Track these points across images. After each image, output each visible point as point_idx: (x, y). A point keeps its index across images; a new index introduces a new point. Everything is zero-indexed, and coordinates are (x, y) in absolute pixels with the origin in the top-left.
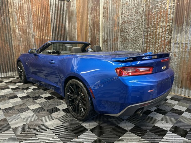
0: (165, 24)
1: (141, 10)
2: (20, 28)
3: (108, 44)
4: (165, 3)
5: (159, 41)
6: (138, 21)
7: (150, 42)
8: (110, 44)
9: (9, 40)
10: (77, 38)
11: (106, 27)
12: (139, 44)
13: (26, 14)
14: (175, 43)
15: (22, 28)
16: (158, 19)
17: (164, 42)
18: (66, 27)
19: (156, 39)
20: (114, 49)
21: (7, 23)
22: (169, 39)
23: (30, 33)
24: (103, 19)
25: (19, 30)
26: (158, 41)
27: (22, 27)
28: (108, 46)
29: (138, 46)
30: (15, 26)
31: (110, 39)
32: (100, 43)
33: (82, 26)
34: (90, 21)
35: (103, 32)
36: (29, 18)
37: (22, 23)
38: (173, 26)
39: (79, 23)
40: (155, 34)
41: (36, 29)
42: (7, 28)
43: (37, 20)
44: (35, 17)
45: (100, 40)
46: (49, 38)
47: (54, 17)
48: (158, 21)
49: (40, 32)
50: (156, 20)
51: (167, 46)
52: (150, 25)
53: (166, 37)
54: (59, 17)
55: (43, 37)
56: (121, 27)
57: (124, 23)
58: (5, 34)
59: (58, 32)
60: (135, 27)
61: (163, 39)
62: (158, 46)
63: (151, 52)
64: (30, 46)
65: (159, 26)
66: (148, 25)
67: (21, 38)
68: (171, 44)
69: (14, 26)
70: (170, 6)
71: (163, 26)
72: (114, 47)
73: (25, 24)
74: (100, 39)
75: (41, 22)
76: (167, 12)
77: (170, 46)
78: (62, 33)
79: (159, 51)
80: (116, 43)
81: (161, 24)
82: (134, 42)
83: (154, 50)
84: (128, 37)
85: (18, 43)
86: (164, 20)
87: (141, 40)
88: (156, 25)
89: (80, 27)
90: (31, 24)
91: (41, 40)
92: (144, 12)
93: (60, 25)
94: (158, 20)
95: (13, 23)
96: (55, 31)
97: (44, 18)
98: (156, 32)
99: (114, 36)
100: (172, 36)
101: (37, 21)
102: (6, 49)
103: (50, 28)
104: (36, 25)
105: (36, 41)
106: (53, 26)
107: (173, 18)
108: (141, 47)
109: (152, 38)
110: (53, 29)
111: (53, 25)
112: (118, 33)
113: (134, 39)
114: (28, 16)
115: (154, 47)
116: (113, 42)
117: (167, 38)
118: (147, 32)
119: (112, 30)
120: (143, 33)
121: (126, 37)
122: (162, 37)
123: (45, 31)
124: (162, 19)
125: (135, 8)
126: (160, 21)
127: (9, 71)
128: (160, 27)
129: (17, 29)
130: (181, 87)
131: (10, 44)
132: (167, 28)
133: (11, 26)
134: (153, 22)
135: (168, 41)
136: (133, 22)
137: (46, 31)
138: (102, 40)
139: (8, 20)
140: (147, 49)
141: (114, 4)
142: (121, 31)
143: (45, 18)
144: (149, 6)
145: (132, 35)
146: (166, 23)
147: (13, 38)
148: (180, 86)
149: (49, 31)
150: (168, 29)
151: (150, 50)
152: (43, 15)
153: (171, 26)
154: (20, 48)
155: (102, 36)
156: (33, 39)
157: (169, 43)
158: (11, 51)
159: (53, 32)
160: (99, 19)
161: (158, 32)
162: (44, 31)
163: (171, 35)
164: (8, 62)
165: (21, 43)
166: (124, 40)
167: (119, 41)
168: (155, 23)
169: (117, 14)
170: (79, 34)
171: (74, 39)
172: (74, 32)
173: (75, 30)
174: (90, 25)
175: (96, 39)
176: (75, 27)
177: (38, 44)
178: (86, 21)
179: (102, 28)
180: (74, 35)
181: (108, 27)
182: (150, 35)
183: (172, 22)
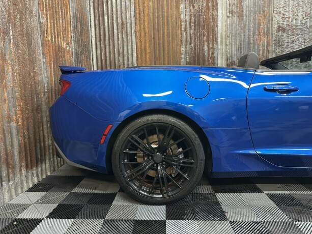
6: (310, 29)
11: (238, 33)
23: (32, 12)
24: (228, 17)
34: (185, 17)
41: (46, 5)
46: (68, 48)
49: (54, 20)
55: (59, 39)
56: (275, 37)
57: (281, 29)
59: (80, 33)
60: (304, 39)
64: (33, 64)
67: (8, 22)
91: (55, 50)
103: (70, 17)
105: (47, 50)
106: (74, 12)
111: (73, 9)
119: (253, 42)
136: (301, 30)
137: (62, 21)
142: (276, 45)
159: (74, 31)
160: (217, 15)
162: (59, 19)
169: (264, 12)
170: (145, 46)
171: (121, 61)
172: (125, 40)
173: (129, 37)
174: (186, 28)
175: (207, 59)
176: (129, 29)
177: (50, 61)
178: (172, 17)
179: (225, 35)
180: (121, 50)
181: (242, 34)
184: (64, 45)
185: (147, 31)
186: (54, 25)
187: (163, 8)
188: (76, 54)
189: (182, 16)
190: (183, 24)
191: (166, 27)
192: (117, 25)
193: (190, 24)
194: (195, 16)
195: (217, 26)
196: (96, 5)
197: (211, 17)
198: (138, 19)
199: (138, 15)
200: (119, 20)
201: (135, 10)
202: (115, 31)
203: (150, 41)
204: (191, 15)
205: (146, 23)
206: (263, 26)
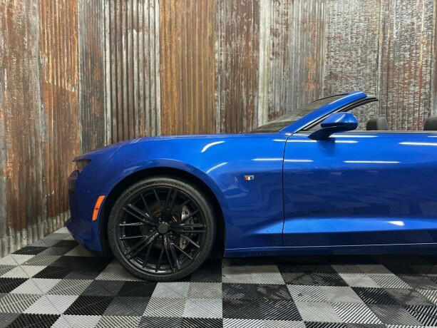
0: (419, 90)
1: (372, 57)
4: (416, 53)
5: (410, 118)
7: (392, 120)
10: (158, 102)
15: (10, 23)
16: (405, 79)
17: (419, 120)
18: (102, 62)
19: (403, 115)
23: (31, 53)
24: (271, 59)
26: (408, 118)
27: (10, 14)
32: (260, 118)
34: (220, 57)
35: (269, 93)
38: (432, 94)
39: (172, 57)
40: (401, 105)
41: (48, 43)
46: (73, 90)
48: (405, 83)
50: (403, 80)
52: (391, 88)
53: (421, 112)
55: (63, 80)
56: (326, 85)
57: (332, 76)
59: (90, 72)
64: (29, 111)
65: (407, 92)
66: (388, 88)
67: (3, 66)
70: (427, 61)
71: (416, 93)
74: (261, 108)
76: (421, 69)
81: (412, 89)
86: (416, 83)
88: (403, 89)
90: (35, 14)
91: (57, 94)
92: (380, 62)
94: (406, 81)
96: (85, 68)
97: (64, 9)
98: (403, 102)
100: (432, 111)
101: (51, 11)
104: (47, 26)
105: (46, 94)
106: (83, 47)
107: (431, 81)
109: (397, 113)
110: (82, 57)
111: (81, 44)
117: (422, 114)
118: (387, 101)
119: (298, 90)
122: (414, 112)
124: (412, 80)
125: (360, 51)
126: (410, 83)
128: (410, 94)
132: (422, 97)
134: (398, 83)
137: (68, 59)
138: (266, 111)
141: (304, 30)
144: (389, 53)
146: (420, 88)
150: (424, 99)
153: (428, 93)
159: (82, 69)
160: (258, 57)
161: (407, 102)
163: (429, 110)
168: (401, 85)
169: (313, 55)
170: (172, 89)
171: (142, 105)
172: (147, 80)
173: (152, 78)
174: (220, 70)
175: (245, 108)
176: (152, 68)
177: (50, 106)
178: (205, 56)
179: (268, 81)
180: (142, 92)
181: (288, 81)
182: (393, 107)
183: (430, 88)
184: (68, 87)
185: (174, 71)
186: (57, 65)
187: (194, 44)
188: (84, 97)
189: (217, 56)
190: (218, 65)
191: (197, 67)
192: (138, 63)
193: (226, 66)
194: (232, 56)
195: (258, 69)
196: (113, 36)
197: (251, 58)
198: (164, 57)
199: (163, 52)
200: (141, 56)
201: (160, 46)
202: (136, 69)
203: (178, 84)
204: (227, 55)
205: (173, 62)
206: (312, 71)
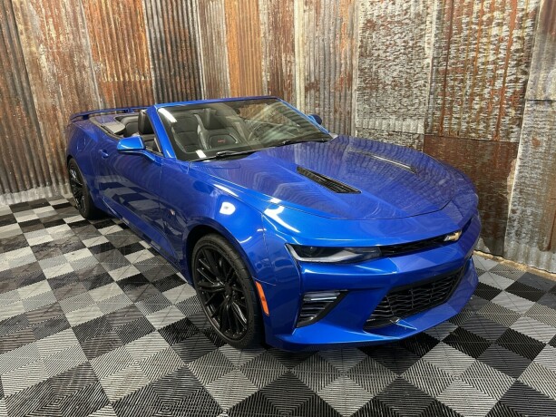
0: (508, 33)
2: (53, 52)
3: (322, 96)
5: (486, 91)
6: (416, 21)
7: (453, 95)
8: (327, 95)
9: (23, 93)
10: (228, 75)
11: (315, 38)
12: (417, 101)
13: (65, 7)
14: (538, 102)
15: (59, 53)
16: (483, 13)
17: (502, 95)
18: (195, 40)
19: (474, 85)
20: (341, 114)
21: (11, 41)
22: (519, 87)
23: (84, 66)
24: (305, 11)
25: (51, 58)
26: (482, 90)
27: (58, 48)
28: (322, 103)
29: (416, 106)
30: (37, 49)
31: (326, 80)
32: (298, 92)
33: (242, 35)
34: (263, 18)
35: (304, 57)
36: (75, 19)
37: (58, 37)
38: (537, 38)
39: (233, 25)
40: (470, 67)
41: (102, 52)
42: (11, 56)
43: (103, 23)
44: (96, 15)
45: (297, 82)
46: (143, 79)
47: (154, 8)
48: (483, 21)
49: (115, 61)
50: (478, 17)
51: (510, 110)
52: (455, 34)
53: (508, 79)
54: (170, 7)
55: (126, 74)
56: (361, 41)
57: (370, 25)
58: (8, 75)
59: (170, 56)
60: (404, 42)
61: (498, 84)
62: (481, 108)
63: (456, 126)
64: (87, 105)
65: (485, 40)
66: (450, 35)
67: (57, 83)
68: (523, 103)
69: (34, 49)
71: (501, 40)
72: (340, 106)
73: (66, 40)
74: (297, 78)
75: (116, 29)
77: (522, 109)
78: (185, 58)
79: (481, 127)
80: (346, 96)
82: (403, 93)
83: (468, 123)
84: (382, 75)
85: (50, 101)
86: (504, 19)
87: (425, 86)
88: (477, 35)
89: (235, 39)
90: (85, 37)
91: (119, 87)
93: (175, 34)
94: (485, 18)
95: (28, 38)
96: (161, 55)
97: (123, 16)
98: (475, 59)
99: (338, 69)
100: (531, 77)
101: (104, 26)
102: (18, 120)
103: (146, 47)
104: (100, 40)
105: (105, 90)
106: (156, 37)
107: (536, 10)
108: (422, 109)
109: (462, 81)
110: (154, 47)
111: (153, 36)
112: (351, 59)
113: (401, 83)
114: (74, 12)
115: (467, 112)
116: (335, 89)
117: (511, 81)
118: (446, 60)
119: (332, 50)
120: (433, 62)
121: (376, 73)
122: (494, 78)
123: (129, 57)
124: (497, 14)
126: (490, 21)
127: (34, 186)
128: (490, 43)
129: (43, 57)
130: (549, 249)
131: (26, 104)
132: (513, 48)
133: (23, 49)
134: (468, 24)
135: (514, 93)
136: (401, 23)
137: (132, 56)
138: (302, 81)
139: (13, 32)
140: (443, 119)
142: (361, 55)
143: (128, 14)
145: (397, 67)
146: (511, 28)
147: (35, 84)
148: (545, 245)
149: (142, 54)
150: (517, 51)
151: (454, 121)
152: (118, 4)
153: (527, 38)
154: (60, 115)
155: (302, 69)
156: (94, 86)
157: (519, 99)
158: (31, 127)
159: (156, 57)
160: (293, 10)
161: (483, 60)
162: (126, 56)
163: (525, 73)
164: (28, 157)
165: (59, 98)
166: (372, 85)
167: (355, 87)
168: (473, 26)
170: (235, 61)
171: (219, 78)
172: (221, 52)
173: (223, 49)
174: (265, 33)
178: (254, 19)
179: (302, 41)
180: (219, 65)
182: (456, 71)
183: (533, 25)
184: (135, 78)
186: (116, 65)
187: (246, 6)
189: (261, 17)
190: (262, 27)
191: (249, 33)
193: (269, 28)
194: (272, 14)
195: (294, 27)
197: (288, 14)
198: (228, 25)
199: (227, 20)
200: (216, 27)
201: (225, 14)
202: (214, 41)
203: (238, 54)
204: (269, 14)
205: (234, 30)
206: (346, 21)
